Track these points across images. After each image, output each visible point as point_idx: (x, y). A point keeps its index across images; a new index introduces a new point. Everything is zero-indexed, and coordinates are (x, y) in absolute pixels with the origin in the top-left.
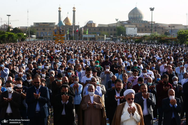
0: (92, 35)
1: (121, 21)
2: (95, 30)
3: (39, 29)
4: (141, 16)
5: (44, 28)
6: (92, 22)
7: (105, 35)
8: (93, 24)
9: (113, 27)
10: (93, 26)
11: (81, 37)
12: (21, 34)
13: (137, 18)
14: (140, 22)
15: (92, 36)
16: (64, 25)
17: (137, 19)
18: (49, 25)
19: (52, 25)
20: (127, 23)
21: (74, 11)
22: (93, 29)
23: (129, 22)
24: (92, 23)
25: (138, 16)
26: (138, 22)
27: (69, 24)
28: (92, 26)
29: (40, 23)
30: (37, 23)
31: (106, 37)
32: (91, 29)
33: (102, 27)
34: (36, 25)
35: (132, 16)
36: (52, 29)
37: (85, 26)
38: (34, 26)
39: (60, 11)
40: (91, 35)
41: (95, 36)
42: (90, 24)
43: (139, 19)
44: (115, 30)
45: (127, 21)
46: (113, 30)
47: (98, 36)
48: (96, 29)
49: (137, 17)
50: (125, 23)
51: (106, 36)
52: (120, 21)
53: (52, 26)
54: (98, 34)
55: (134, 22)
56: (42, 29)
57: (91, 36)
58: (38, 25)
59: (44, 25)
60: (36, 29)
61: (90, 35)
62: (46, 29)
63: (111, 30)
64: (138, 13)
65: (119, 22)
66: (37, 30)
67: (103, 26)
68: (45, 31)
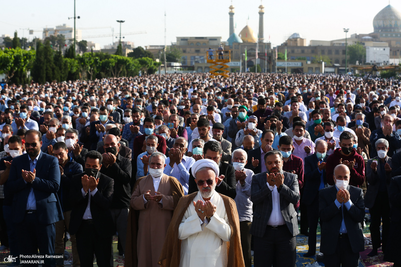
0: (296, 63)
1: (358, 34)
2: (303, 52)
3: (188, 50)
5: (197, 49)
6: (298, 36)
7: (323, 63)
8: (298, 39)
9: (341, 45)
10: (299, 45)
11: (273, 66)
12: (147, 59)
13: (391, 27)
14: (397, 36)
15: (296, 65)
16: (241, 41)
17: (392, 30)
18: (208, 42)
19: (215, 41)
20: (370, 38)
21: (261, 14)
22: (300, 50)
23: (374, 37)
24: (297, 38)
25: (393, 22)
26: (394, 35)
27: (250, 41)
28: (297, 44)
29: (191, 38)
30: (184, 37)
31: (325, 67)
32: (296, 50)
33: (319, 46)
34: (183, 42)
35: (381, 23)
37: (282, 45)
38: (178, 45)
39: (231, 14)
40: (293, 63)
41: (302, 64)
42: (293, 40)
43: (396, 30)
44: (344, 52)
45: (370, 35)
46: (341, 53)
47: (309, 64)
48: (306, 50)
49: (391, 25)
50: (367, 37)
51: (325, 64)
52: (356, 34)
53: (215, 43)
54: (309, 60)
55: (384, 35)
56: (193, 50)
57: (294, 65)
58: (185, 41)
59: (198, 42)
60: (181, 49)
61: (291, 63)
62: (202, 50)
63: (337, 52)
64: (394, 17)
65: (355, 36)
66: (184, 51)
67: (320, 44)
68: (200, 55)
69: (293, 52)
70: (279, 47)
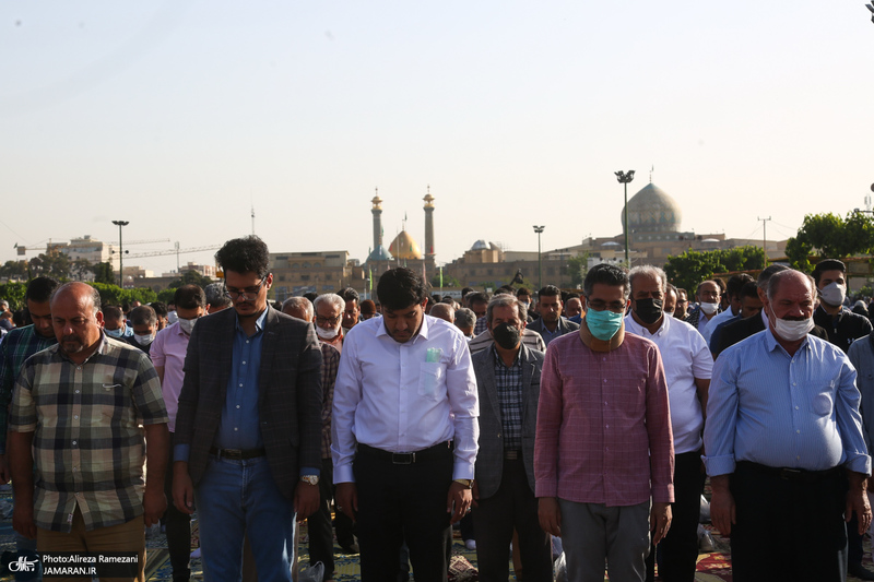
1: (594, 238)
2: (490, 273)
3: (288, 275)
4: (668, 216)
5: (305, 274)
8: (483, 251)
9: (558, 259)
10: (484, 261)
13: (653, 224)
14: (664, 238)
16: (390, 258)
17: (656, 228)
18: (324, 260)
19: (336, 259)
20: (615, 244)
21: (429, 210)
22: (486, 270)
23: (622, 242)
24: (481, 249)
25: (658, 215)
26: (659, 238)
27: (409, 256)
28: (481, 260)
29: (293, 254)
30: (282, 255)
32: (478, 270)
33: (517, 261)
35: (635, 217)
36: (334, 274)
37: (455, 261)
39: (377, 213)
42: (475, 253)
43: (663, 229)
45: (616, 239)
46: (557, 272)
48: (495, 270)
49: (653, 220)
50: (610, 243)
52: (590, 239)
53: (335, 262)
55: (640, 238)
56: (297, 275)
58: (283, 261)
59: (306, 262)
62: (312, 275)
63: (551, 271)
64: (658, 206)
65: (588, 241)
66: (282, 279)
67: (520, 259)
68: (310, 284)
69: (473, 273)
70: (448, 265)
